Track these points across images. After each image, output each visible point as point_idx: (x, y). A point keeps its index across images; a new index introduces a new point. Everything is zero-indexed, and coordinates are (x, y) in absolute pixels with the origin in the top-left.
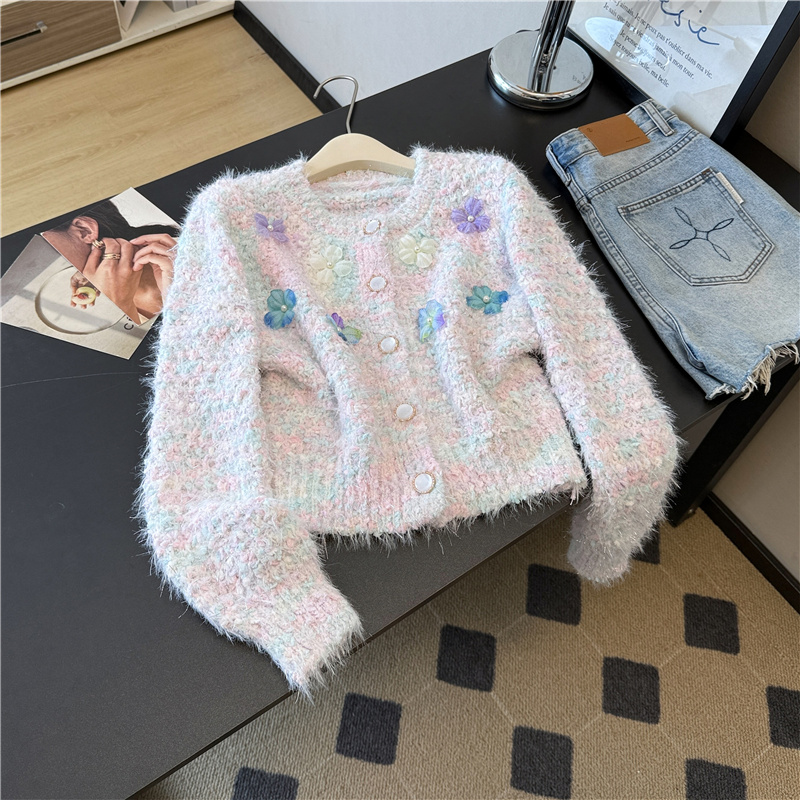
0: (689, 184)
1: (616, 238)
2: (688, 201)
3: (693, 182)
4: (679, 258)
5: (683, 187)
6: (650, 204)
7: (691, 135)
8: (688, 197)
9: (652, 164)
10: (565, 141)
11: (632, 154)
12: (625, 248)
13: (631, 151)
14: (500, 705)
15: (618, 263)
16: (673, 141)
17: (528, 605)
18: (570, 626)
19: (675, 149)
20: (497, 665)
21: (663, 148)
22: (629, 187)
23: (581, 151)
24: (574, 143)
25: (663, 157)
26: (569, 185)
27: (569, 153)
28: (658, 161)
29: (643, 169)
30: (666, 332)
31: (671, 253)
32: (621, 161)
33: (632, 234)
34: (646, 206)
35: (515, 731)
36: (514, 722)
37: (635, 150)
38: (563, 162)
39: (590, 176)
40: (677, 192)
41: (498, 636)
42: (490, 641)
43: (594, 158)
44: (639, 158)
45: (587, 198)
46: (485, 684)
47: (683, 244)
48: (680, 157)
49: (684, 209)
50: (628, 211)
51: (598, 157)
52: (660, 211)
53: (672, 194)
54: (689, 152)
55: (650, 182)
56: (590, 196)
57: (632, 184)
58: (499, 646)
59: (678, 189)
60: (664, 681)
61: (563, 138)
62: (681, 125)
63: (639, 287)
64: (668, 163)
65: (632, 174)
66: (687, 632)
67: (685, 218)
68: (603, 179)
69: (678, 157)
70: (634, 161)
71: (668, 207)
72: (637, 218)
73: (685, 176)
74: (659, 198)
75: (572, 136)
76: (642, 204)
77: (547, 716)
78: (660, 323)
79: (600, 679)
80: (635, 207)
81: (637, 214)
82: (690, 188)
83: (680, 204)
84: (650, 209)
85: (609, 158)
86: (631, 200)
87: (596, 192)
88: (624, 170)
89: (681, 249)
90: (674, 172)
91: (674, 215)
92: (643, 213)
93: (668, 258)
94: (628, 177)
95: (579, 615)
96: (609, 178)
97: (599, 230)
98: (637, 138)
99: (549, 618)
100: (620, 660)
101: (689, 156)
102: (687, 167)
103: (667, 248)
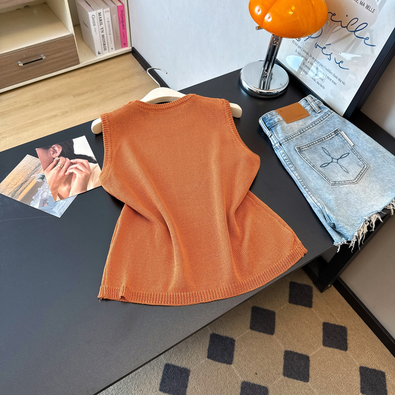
0: (328, 136)
1: (294, 163)
2: (327, 144)
3: (330, 135)
4: (324, 172)
5: (326, 138)
6: (310, 146)
7: (329, 113)
8: (328, 142)
9: (311, 126)
10: (269, 116)
12: (299, 168)
13: (301, 121)
14: (235, 371)
15: (296, 175)
16: (321, 115)
17: (251, 325)
18: (270, 336)
19: (322, 119)
20: (235, 352)
21: (316, 118)
22: (300, 138)
23: (277, 121)
24: (273, 117)
25: (316, 123)
26: (270, 137)
27: (270, 122)
28: (314, 125)
29: (307, 129)
30: (316, 209)
31: (321, 169)
32: (297, 125)
33: (302, 160)
34: (308, 146)
35: (242, 383)
36: (242, 379)
37: (303, 120)
38: (268, 126)
39: (281, 133)
41: (236, 339)
42: (232, 341)
43: (283, 124)
44: (305, 124)
46: (229, 361)
47: (326, 164)
48: (324, 123)
49: (326, 148)
50: (300, 149)
51: (285, 124)
52: (315, 149)
53: (321, 141)
54: (328, 121)
55: (310, 135)
56: (281, 142)
57: (301, 136)
58: (236, 344)
59: (323, 139)
62: (324, 108)
63: (305, 187)
64: (318, 126)
66: (324, 340)
67: (327, 152)
70: (302, 125)
71: (319, 147)
72: (304, 152)
73: (327, 132)
74: (314, 143)
75: (272, 114)
76: (306, 146)
77: (257, 377)
79: (282, 360)
80: (303, 147)
81: (304, 150)
82: (329, 138)
83: (325, 146)
84: (311, 148)
85: (290, 124)
86: (301, 144)
87: (284, 141)
88: (297, 130)
89: (325, 167)
90: (321, 130)
91: (322, 151)
92: (307, 150)
93: (320, 171)
94: (299, 133)
95: (274, 331)
96: (290, 134)
97: (285, 158)
98: (304, 114)
99: (260, 331)
100: (292, 352)
101: (328, 123)
102: (327, 128)
103: (319, 167)
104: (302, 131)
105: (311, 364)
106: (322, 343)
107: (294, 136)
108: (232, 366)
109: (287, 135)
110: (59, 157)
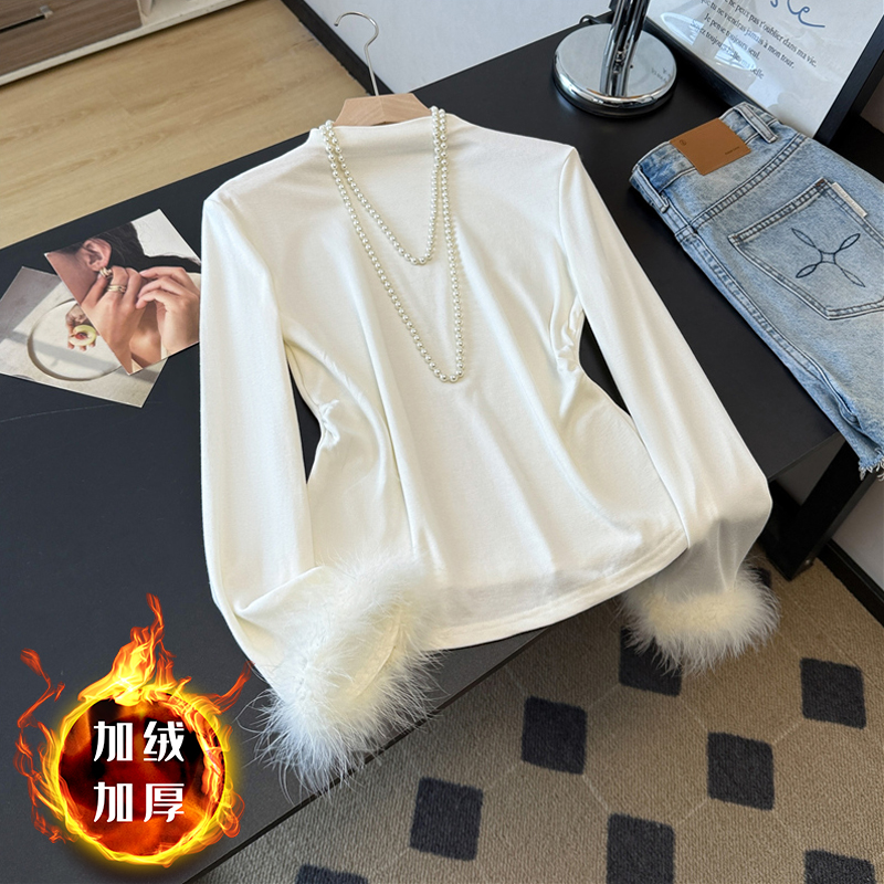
0: (803, 200)
2: (805, 219)
3: (807, 196)
4: (809, 288)
5: (798, 203)
8: (804, 214)
9: (759, 179)
10: (657, 159)
11: (734, 168)
12: (746, 284)
13: (731, 165)
14: (592, 789)
17: (621, 674)
18: (669, 698)
20: (588, 743)
22: (737, 210)
23: (677, 171)
24: (667, 161)
25: (769, 169)
27: (662, 174)
28: (764, 174)
29: (749, 186)
30: (809, 382)
31: (799, 282)
32: (722, 180)
33: (750, 267)
34: (759, 230)
35: (611, 820)
36: (608, 810)
37: (736, 163)
38: (657, 184)
39: (692, 201)
40: (791, 211)
41: (588, 709)
42: (579, 716)
43: (693, 179)
44: (742, 173)
45: (692, 227)
46: (575, 764)
47: (810, 269)
48: (788, 167)
49: (803, 230)
50: (741, 241)
51: (696, 177)
52: (777, 234)
53: (786, 214)
54: (798, 160)
55: (759, 200)
57: (739, 206)
58: (590, 722)
59: (792, 207)
61: (653, 156)
62: (784, 130)
63: (769, 329)
64: (776, 176)
65: (738, 193)
67: (806, 240)
68: (708, 202)
69: (787, 165)
70: (737, 178)
71: (785, 229)
72: (753, 246)
73: (797, 190)
74: (772, 219)
75: (663, 153)
76: (755, 229)
77: (645, 803)
78: (800, 372)
79: (704, 758)
80: (747, 234)
81: (751, 241)
82: (806, 204)
83: (798, 225)
84: (765, 233)
85: (710, 176)
86: (741, 226)
87: (701, 220)
88: (729, 189)
89: (809, 277)
90: (784, 187)
92: (757, 238)
93: (797, 288)
95: (679, 685)
96: (714, 200)
98: (737, 150)
99: (645, 688)
101: (799, 164)
102: (799, 179)
103: (794, 277)
107: (725, 204)
108: (583, 776)
110: (108, 267)
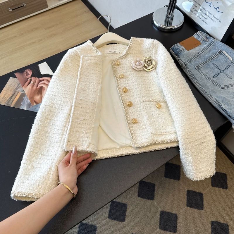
0: (216, 56)
1: (196, 76)
2: (216, 61)
5: (214, 57)
6: (205, 63)
7: (214, 41)
10: (176, 47)
11: (197, 48)
12: (199, 80)
14: (156, 204)
15: (197, 85)
16: (209, 43)
17: (165, 175)
18: (177, 181)
19: (210, 45)
20: (155, 192)
21: (206, 45)
23: (181, 50)
26: (178, 60)
33: (201, 75)
34: (204, 64)
35: (161, 212)
36: (160, 210)
38: (176, 53)
41: (156, 184)
42: (153, 185)
44: (199, 49)
45: (185, 64)
46: (152, 198)
48: (211, 48)
49: (215, 64)
51: (186, 51)
52: (208, 65)
53: (211, 59)
54: (214, 46)
55: (204, 56)
56: (186, 64)
58: (156, 187)
59: (213, 58)
60: (205, 197)
62: (210, 38)
64: (208, 50)
66: (212, 182)
67: (216, 66)
70: (198, 51)
72: (201, 69)
73: (214, 53)
74: (207, 61)
76: (202, 64)
77: (170, 208)
79: (186, 196)
81: (201, 67)
83: (214, 62)
85: (190, 51)
86: (199, 63)
87: (187, 62)
88: (195, 54)
89: (216, 77)
90: (211, 52)
91: (212, 66)
92: (203, 67)
93: (213, 81)
94: (197, 56)
95: (180, 178)
96: (190, 58)
97: (190, 74)
98: (198, 44)
99: (171, 178)
100: (192, 191)
101: (214, 47)
102: (214, 50)
103: (212, 78)
104: (198, 55)
105: (204, 199)
106: (211, 185)
107: (193, 58)
108: (154, 201)
109: (189, 58)
110: (31, 77)
